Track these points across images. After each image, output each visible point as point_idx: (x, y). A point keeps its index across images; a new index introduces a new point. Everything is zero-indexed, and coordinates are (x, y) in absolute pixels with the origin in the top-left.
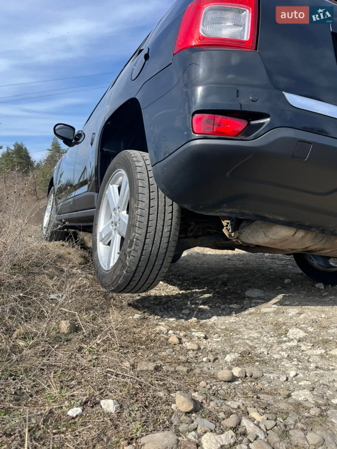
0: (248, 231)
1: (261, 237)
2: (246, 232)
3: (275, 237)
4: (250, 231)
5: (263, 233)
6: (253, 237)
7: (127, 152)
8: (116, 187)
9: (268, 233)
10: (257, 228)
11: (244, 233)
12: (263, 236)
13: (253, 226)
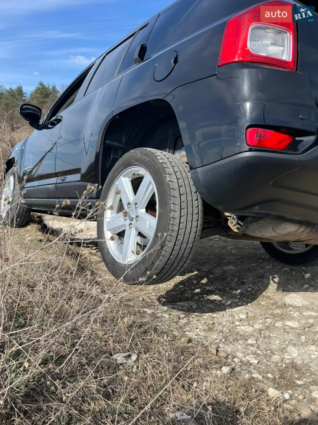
0: (255, 226)
1: (268, 231)
2: (253, 227)
3: (282, 232)
4: (257, 226)
5: (271, 228)
6: (261, 232)
7: (143, 149)
8: (129, 180)
9: (277, 229)
10: (265, 223)
11: (250, 228)
12: (271, 231)
13: (262, 221)
